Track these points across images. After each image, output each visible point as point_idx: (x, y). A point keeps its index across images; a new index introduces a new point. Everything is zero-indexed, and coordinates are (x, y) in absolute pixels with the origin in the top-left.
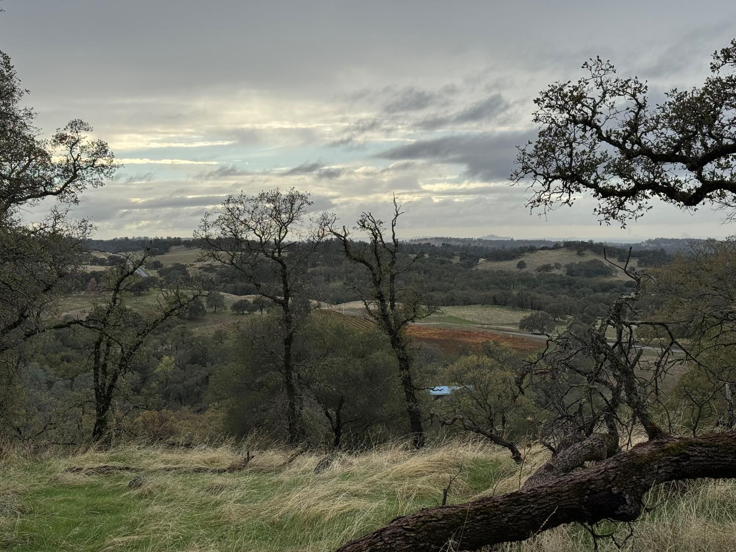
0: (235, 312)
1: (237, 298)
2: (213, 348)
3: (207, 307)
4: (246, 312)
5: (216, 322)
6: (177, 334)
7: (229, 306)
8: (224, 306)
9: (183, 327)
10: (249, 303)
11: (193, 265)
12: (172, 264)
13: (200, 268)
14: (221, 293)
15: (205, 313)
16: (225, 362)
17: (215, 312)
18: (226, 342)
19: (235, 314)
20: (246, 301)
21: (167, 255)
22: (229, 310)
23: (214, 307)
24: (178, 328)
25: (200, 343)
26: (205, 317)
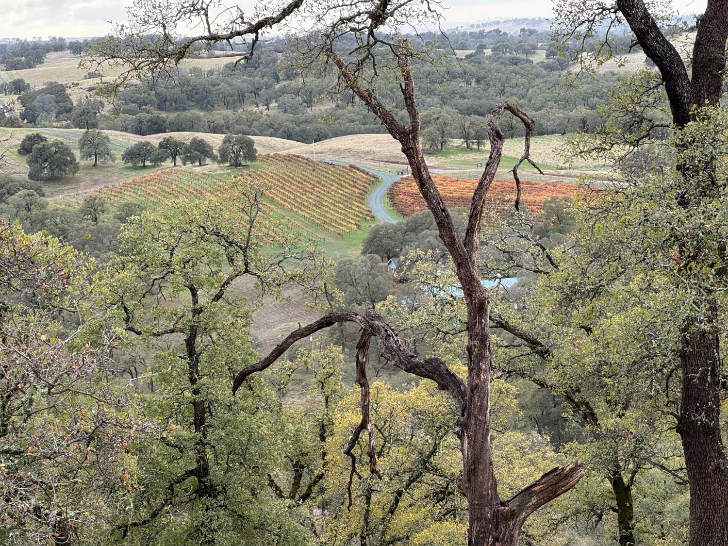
0: (130, 164)
1: (133, 140)
2: (78, 230)
3: (82, 158)
4: (148, 163)
5: (96, 182)
6: (18, 207)
7: (119, 154)
8: (110, 156)
9: (28, 195)
10: (152, 147)
11: (77, 84)
12: (44, 84)
13: (90, 89)
14: (105, 132)
15: (76, 168)
16: (97, 252)
17: (95, 165)
18: (102, 217)
19: (128, 168)
20: (148, 144)
21: (39, 69)
22: (120, 162)
23: (93, 157)
24: (20, 196)
25: (58, 220)
26: (76, 175)
